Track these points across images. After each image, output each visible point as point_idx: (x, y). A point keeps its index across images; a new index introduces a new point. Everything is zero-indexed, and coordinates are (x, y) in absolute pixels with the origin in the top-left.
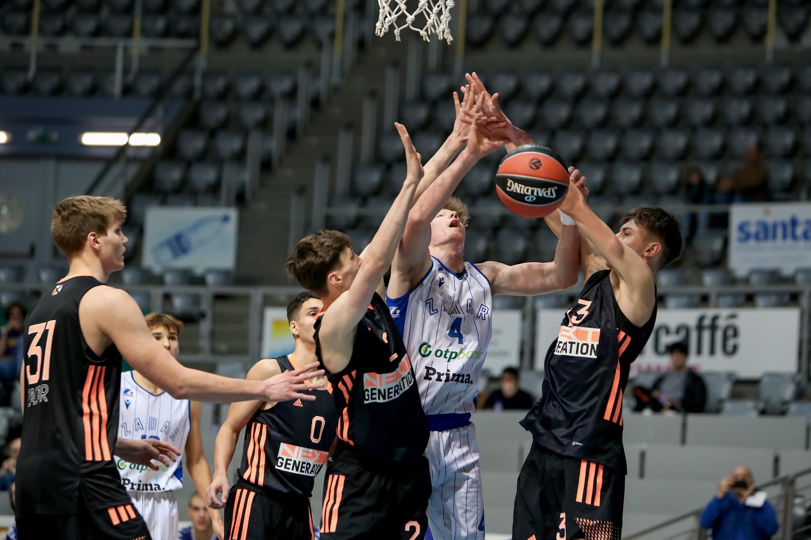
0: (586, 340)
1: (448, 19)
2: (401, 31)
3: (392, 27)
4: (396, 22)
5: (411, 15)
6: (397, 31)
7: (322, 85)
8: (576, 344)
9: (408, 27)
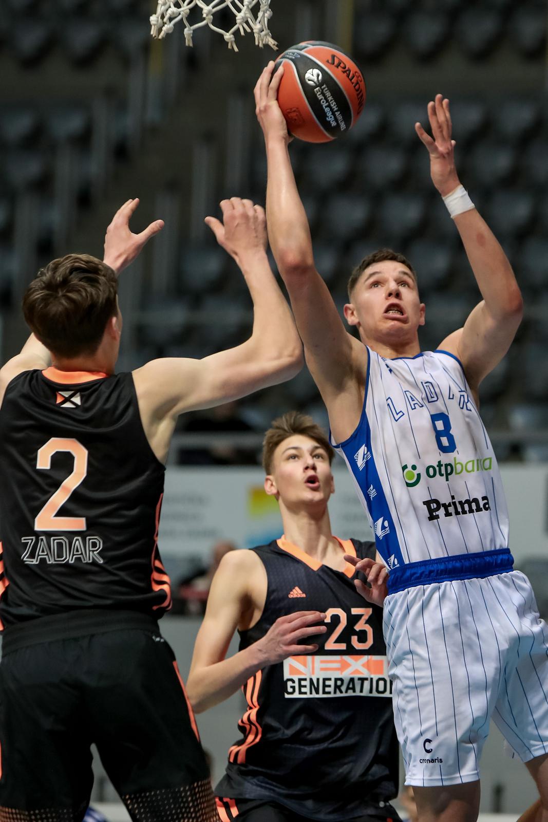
0: (382, 673)
1: (266, 15)
2: (194, 31)
3: (180, 26)
4: (187, 19)
5: (208, 5)
6: (188, 31)
7: (130, 123)
8: (369, 679)
9: (207, 25)
